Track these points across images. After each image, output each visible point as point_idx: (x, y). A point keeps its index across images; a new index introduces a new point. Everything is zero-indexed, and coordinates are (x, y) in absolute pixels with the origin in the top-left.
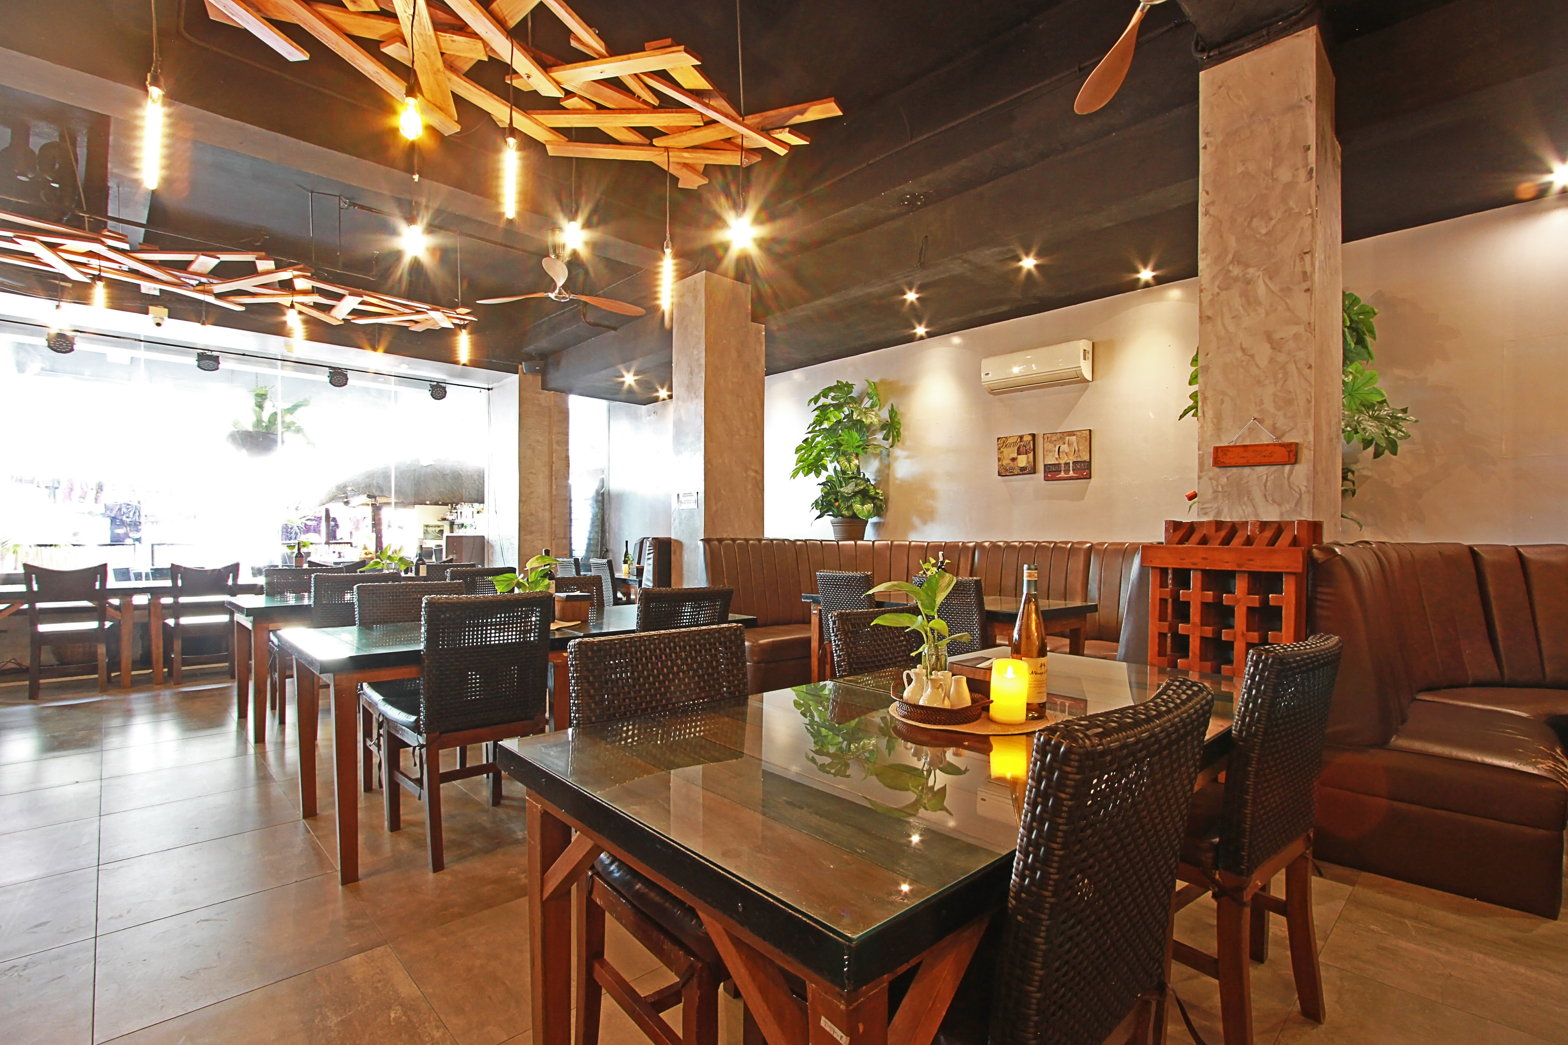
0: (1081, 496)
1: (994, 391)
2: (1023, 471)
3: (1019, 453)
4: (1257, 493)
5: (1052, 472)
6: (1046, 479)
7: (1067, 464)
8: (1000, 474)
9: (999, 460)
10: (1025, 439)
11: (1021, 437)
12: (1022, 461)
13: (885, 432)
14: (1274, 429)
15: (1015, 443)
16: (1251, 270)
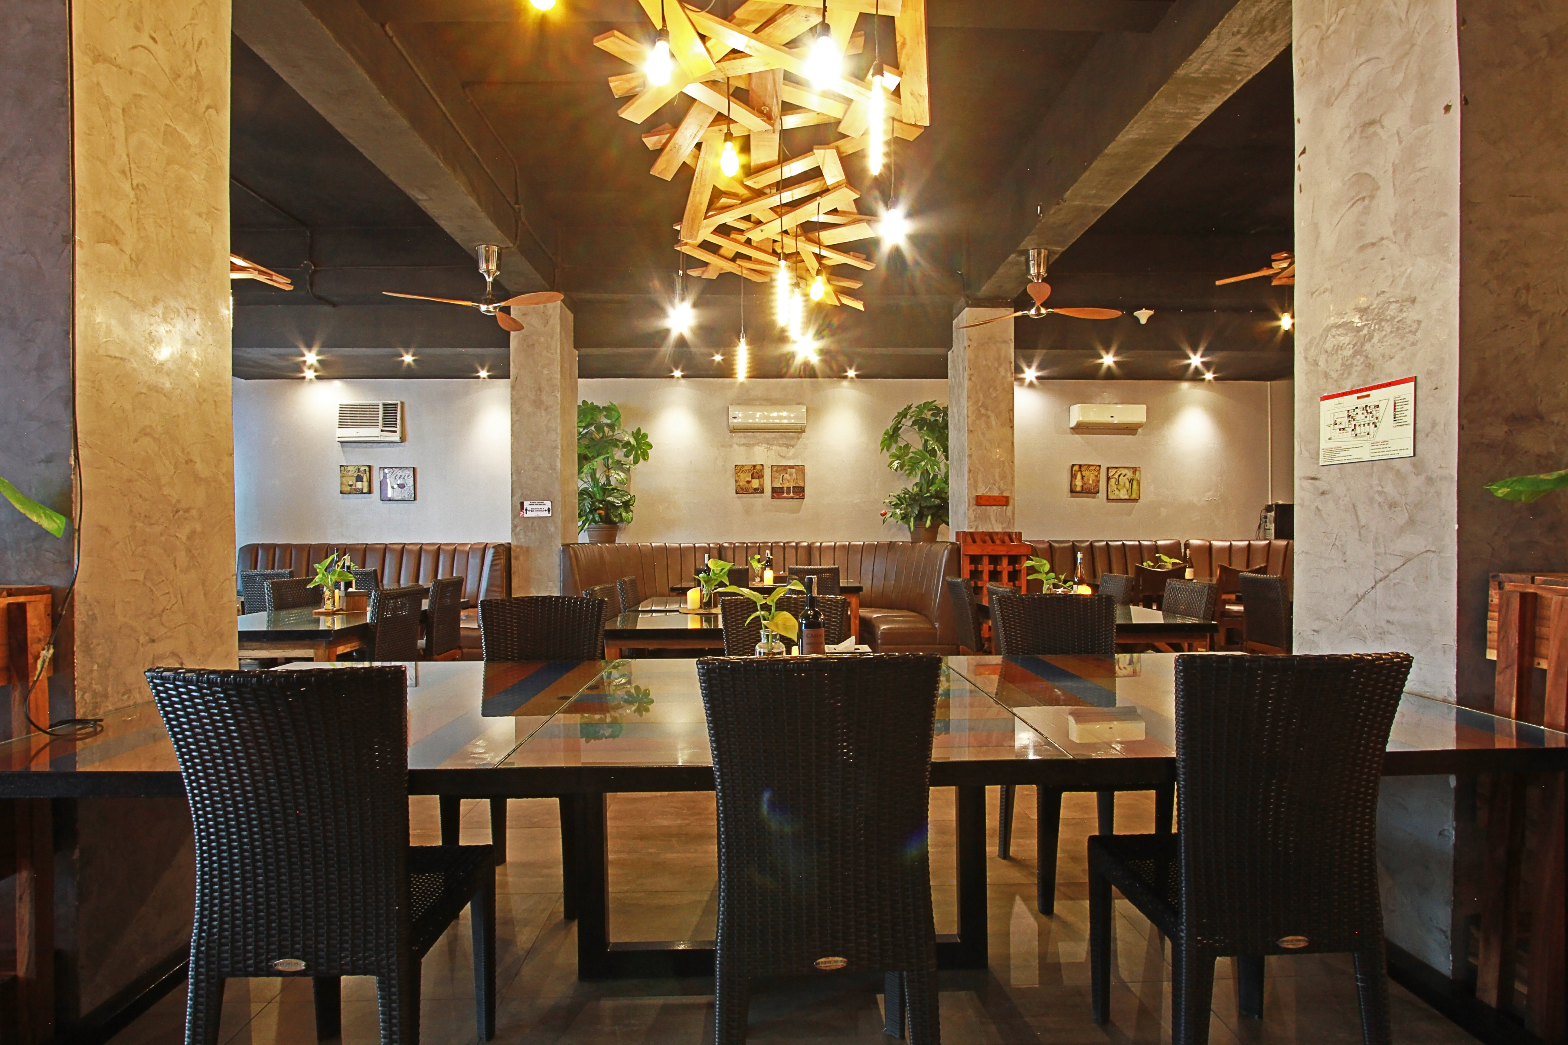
0: (798, 510)
1: (734, 430)
2: (756, 491)
3: (753, 478)
5: (777, 492)
6: (773, 497)
7: (788, 488)
8: (737, 493)
9: (736, 481)
10: (757, 467)
11: (755, 466)
12: (755, 483)
13: (625, 450)
14: (999, 488)
15: (749, 470)
16: (989, 413)
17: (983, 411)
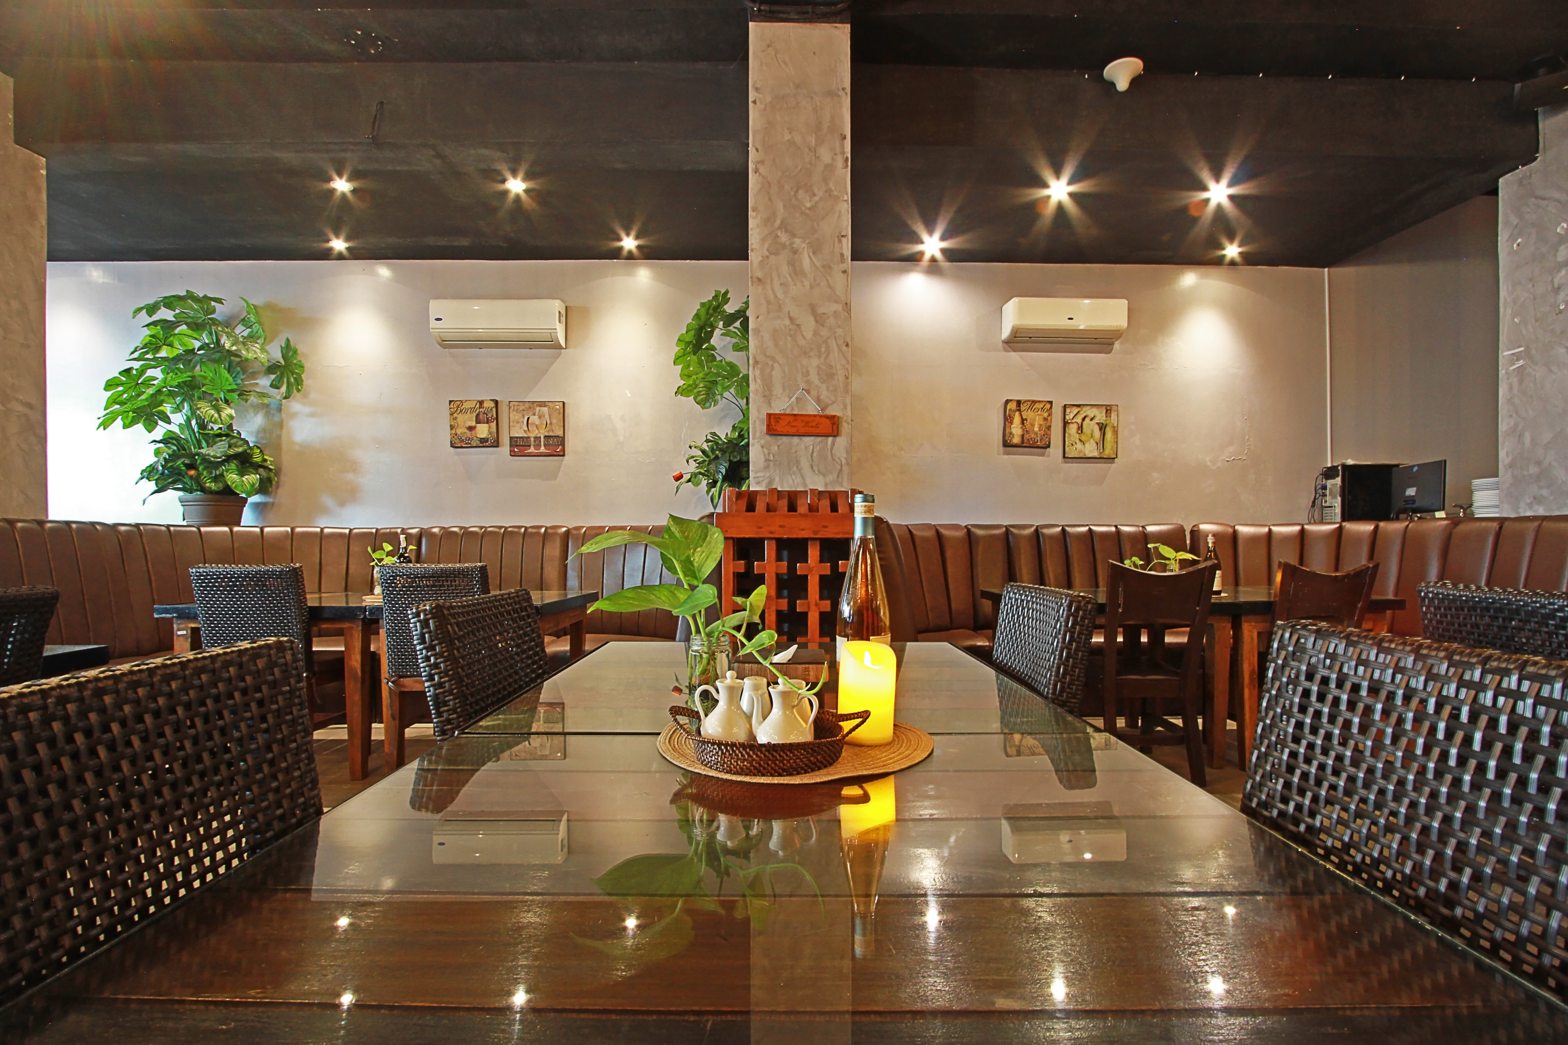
0: (553, 475)
1: (445, 343)
2: (483, 443)
3: (478, 421)
4: (805, 463)
5: (519, 447)
6: (513, 454)
7: (537, 438)
8: (453, 446)
9: (452, 427)
10: (486, 405)
11: (481, 403)
12: (483, 431)
14: (818, 401)
15: (473, 409)
16: (797, 241)
17: (784, 238)
